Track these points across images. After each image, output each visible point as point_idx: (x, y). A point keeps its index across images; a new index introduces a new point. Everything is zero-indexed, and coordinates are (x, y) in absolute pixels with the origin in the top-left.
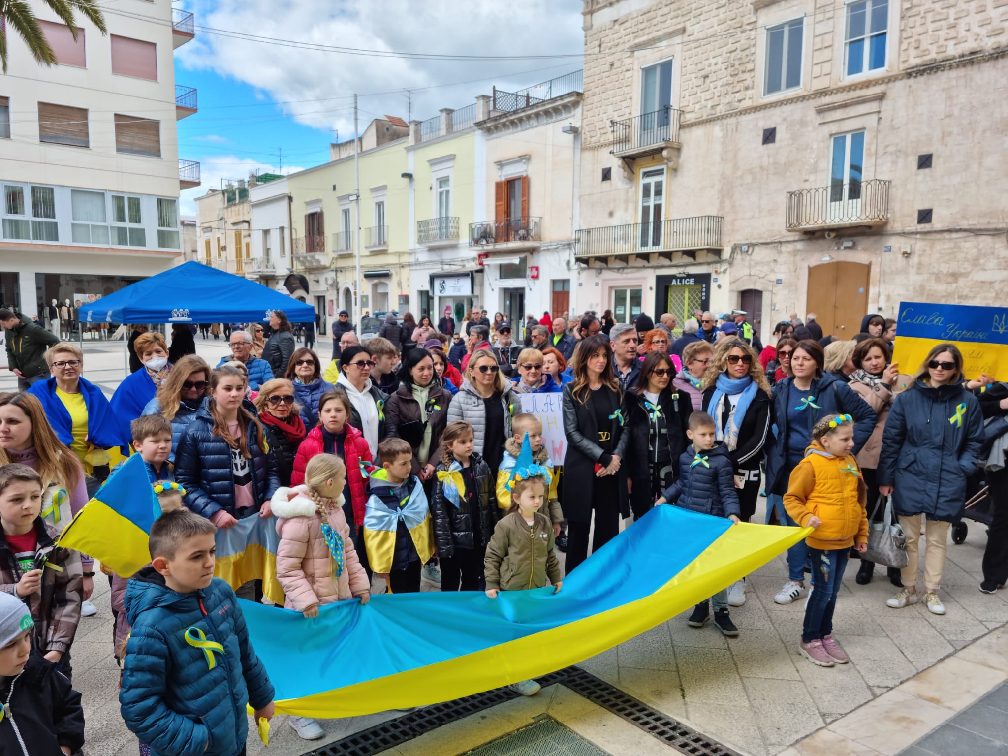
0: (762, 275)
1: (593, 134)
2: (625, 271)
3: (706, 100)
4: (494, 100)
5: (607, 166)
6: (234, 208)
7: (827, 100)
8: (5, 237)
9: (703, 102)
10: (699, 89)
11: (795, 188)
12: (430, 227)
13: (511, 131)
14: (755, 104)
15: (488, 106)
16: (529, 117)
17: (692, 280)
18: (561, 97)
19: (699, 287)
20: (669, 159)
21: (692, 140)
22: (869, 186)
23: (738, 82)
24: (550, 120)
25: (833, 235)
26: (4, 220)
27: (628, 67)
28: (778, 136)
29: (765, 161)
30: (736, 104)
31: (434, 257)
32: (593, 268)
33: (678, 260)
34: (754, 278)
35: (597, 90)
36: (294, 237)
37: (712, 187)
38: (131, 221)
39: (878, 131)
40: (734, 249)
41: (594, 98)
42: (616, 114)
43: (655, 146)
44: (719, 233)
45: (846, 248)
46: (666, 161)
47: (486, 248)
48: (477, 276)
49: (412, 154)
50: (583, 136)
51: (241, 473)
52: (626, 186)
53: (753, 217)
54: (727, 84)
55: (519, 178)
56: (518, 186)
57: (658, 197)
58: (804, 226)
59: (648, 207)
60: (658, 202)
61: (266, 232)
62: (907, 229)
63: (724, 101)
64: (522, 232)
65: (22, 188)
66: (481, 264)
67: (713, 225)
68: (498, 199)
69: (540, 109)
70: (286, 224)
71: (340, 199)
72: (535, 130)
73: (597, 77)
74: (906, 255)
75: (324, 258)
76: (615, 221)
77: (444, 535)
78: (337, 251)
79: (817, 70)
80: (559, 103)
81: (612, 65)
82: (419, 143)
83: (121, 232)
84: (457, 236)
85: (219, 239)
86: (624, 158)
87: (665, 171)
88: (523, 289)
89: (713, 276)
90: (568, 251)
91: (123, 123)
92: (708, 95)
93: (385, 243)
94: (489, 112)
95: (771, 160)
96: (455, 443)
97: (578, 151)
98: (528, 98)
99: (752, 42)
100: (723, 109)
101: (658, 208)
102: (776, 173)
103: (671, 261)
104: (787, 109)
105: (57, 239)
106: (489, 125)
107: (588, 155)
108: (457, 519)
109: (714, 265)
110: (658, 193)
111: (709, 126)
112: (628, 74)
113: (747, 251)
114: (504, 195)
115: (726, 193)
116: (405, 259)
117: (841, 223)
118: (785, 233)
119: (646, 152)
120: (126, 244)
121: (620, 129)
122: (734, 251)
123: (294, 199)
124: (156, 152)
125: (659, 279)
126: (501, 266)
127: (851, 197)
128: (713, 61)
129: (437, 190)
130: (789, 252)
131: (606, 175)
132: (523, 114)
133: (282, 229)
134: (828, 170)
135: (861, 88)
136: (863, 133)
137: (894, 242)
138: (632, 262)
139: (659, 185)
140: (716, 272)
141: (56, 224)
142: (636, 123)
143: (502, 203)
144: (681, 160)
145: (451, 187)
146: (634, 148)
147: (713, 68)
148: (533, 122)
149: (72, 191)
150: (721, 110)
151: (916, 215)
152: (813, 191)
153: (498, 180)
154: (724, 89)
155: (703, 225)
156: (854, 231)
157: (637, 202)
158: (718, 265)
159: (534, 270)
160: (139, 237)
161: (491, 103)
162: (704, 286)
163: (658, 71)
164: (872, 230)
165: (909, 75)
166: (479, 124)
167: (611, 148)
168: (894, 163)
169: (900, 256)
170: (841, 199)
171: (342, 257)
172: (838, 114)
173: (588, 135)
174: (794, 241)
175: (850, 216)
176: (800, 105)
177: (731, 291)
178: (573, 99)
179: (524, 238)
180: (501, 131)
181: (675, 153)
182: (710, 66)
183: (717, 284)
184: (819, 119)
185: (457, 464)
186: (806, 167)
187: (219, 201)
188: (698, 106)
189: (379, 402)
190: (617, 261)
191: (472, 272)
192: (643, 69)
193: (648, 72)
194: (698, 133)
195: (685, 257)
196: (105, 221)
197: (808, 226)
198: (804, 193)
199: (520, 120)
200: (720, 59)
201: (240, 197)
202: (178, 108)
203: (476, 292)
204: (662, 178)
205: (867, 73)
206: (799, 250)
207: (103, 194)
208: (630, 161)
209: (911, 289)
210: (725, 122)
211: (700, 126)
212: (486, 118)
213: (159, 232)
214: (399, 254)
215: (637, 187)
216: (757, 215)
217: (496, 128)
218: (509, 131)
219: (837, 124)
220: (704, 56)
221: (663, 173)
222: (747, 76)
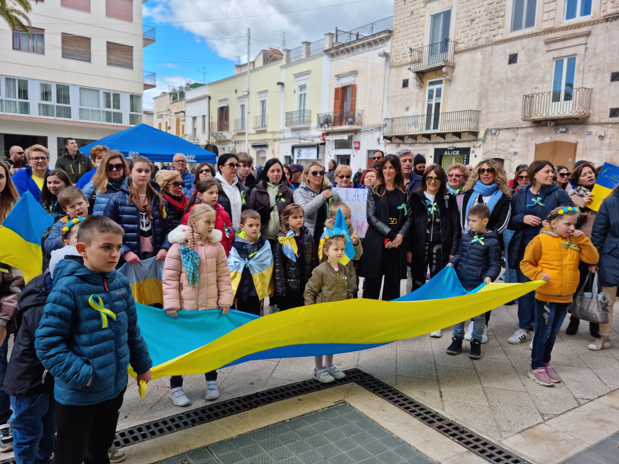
0: (504, 149)
1: (398, 57)
2: (415, 145)
3: (472, 35)
4: (337, 37)
5: (406, 78)
6: (176, 104)
7: (552, 35)
8: (40, 115)
9: (470, 37)
10: (468, 28)
11: (529, 92)
12: (293, 116)
13: (346, 56)
14: (505, 38)
15: (332, 40)
16: (358, 47)
17: (458, 152)
18: (379, 34)
19: (462, 156)
20: (446, 74)
21: (462, 61)
22: (578, 92)
23: (494, 23)
24: (371, 49)
25: (553, 124)
26: (39, 104)
27: (422, 14)
28: (519, 59)
29: (510, 75)
30: (492, 38)
31: (295, 135)
32: (395, 143)
33: (449, 138)
34: (499, 151)
35: (401, 29)
36: (211, 121)
37: (474, 91)
38: (114, 108)
39: (585, 56)
41: (400, 34)
42: (413, 44)
43: (438, 65)
44: (477, 121)
45: (561, 132)
46: (444, 75)
47: (327, 129)
48: (321, 147)
49: (284, 70)
50: (392, 59)
51: (145, 229)
52: (418, 91)
53: (500, 111)
54: (487, 25)
55: (350, 86)
56: (349, 91)
57: (438, 98)
58: (534, 117)
59: (432, 104)
60: (438, 101)
61: (194, 118)
62: (602, 121)
63: (484, 36)
64: (350, 120)
65: (51, 85)
66: (324, 139)
67: (473, 116)
68: (336, 98)
69: (365, 41)
70: (206, 114)
71: (240, 98)
72: (361, 55)
73: (402, 21)
74: (601, 137)
75: (228, 135)
76: (410, 113)
77: (281, 280)
78: (236, 130)
79: (546, 16)
80: (378, 37)
81: (412, 13)
82: (289, 63)
83: (108, 113)
84: (310, 122)
85: (166, 123)
86: (417, 73)
87: (444, 82)
88: (349, 156)
89: (472, 149)
90: (379, 132)
91: (111, 47)
92: (473, 32)
93: (265, 126)
94: (333, 44)
95: (514, 75)
96: (290, 218)
97: (388, 68)
98: (358, 35)
100: (483, 41)
101: (438, 105)
102: (516, 83)
103: (445, 139)
104: (525, 41)
105: (70, 117)
106: (332, 52)
107: (394, 71)
108: (289, 270)
109: (473, 142)
110: (439, 95)
111: (473, 53)
112: (422, 19)
113: (495, 134)
114: (340, 96)
115: (483, 95)
116: (277, 136)
117: (559, 115)
118: (521, 121)
119: (431, 69)
120: (111, 122)
121: (415, 54)
122: (486, 133)
123: (212, 98)
124: (130, 66)
125: (436, 150)
126: (336, 140)
127: (566, 99)
128: (477, 10)
129: (298, 93)
130: (523, 135)
131: (405, 84)
132: (354, 45)
133: (204, 116)
134: (551, 81)
135: (575, 28)
136: (575, 58)
137: (594, 129)
138: (420, 140)
139: (439, 91)
140: (474, 147)
141: (70, 108)
142: (426, 50)
143: (339, 101)
144: (454, 74)
145: (307, 91)
146: (424, 66)
147: (478, 14)
148: (360, 50)
149: (80, 88)
150: (482, 42)
151: (609, 112)
152: (541, 95)
153: (337, 87)
154: (484, 28)
155: (467, 116)
156: (567, 121)
157: (424, 102)
158: (476, 142)
159: (357, 143)
160: (118, 118)
161: (335, 38)
162: (465, 156)
163: (442, 16)
164: (580, 121)
165: (607, 20)
166: (326, 51)
167: (409, 66)
168: (595, 77)
169: (597, 138)
170: (559, 101)
171: (239, 134)
172: (559, 45)
173: (395, 58)
174: (527, 127)
175: (564, 111)
176: (534, 38)
178: (386, 34)
179: (351, 123)
180: (340, 55)
181: (451, 69)
182: (475, 13)
183: (474, 154)
184: (547, 48)
185: (292, 232)
186: (537, 79)
187: (168, 99)
188: (466, 39)
189: (242, 192)
190: (410, 139)
191: (318, 144)
192: (432, 16)
193: (435, 17)
194: (466, 56)
195: (454, 137)
196: (99, 107)
197: (536, 117)
198: (535, 95)
199: (352, 48)
200: (482, 9)
201: (180, 97)
202: (144, 39)
203: (320, 157)
204: (442, 86)
205: (579, 18)
206: (529, 133)
207: (98, 91)
208: (421, 75)
210: (484, 49)
211: (467, 52)
212: (331, 47)
213: (130, 115)
214: (274, 133)
215: (425, 92)
216: (503, 110)
217: (337, 53)
218: (344, 56)
219: (558, 51)
220: (472, 7)
221: (442, 83)
222: (499, 19)
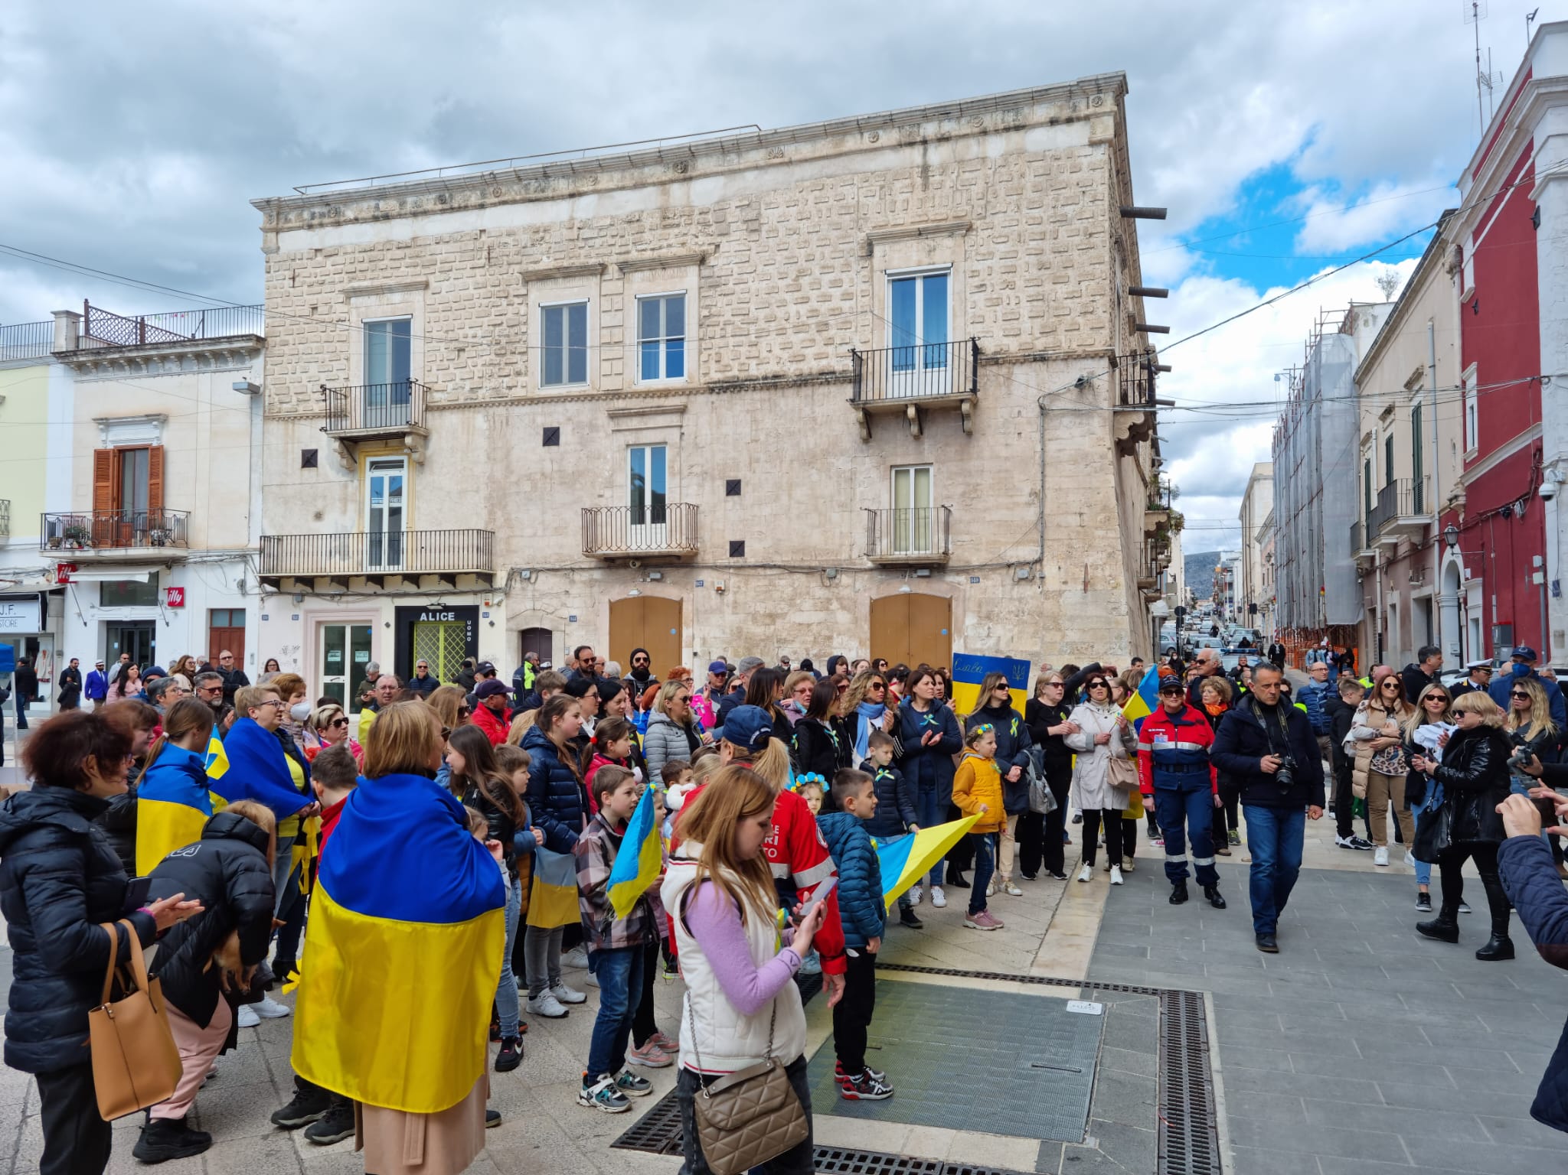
0: (549, 611)
1: (283, 399)
2: (344, 599)
3: (462, 379)
4: (88, 323)
5: (312, 447)
7: (620, 404)
9: (458, 382)
10: (452, 365)
11: (590, 504)
13: (127, 374)
14: (530, 395)
15: (77, 329)
17: (451, 615)
18: (227, 339)
19: (462, 624)
20: (412, 450)
21: (445, 429)
22: (674, 510)
23: (506, 364)
25: (638, 564)
27: (343, 316)
28: (562, 439)
29: (548, 467)
30: (505, 391)
32: (289, 594)
33: (430, 586)
34: (540, 614)
35: (290, 338)
37: (477, 491)
39: (681, 448)
40: (512, 574)
41: (285, 348)
42: (326, 376)
43: (393, 429)
44: (490, 554)
45: (653, 580)
46: (408, 451)
47: (75, 554)
48: (54, 601)
50: (268, 400)
52: (345, 479)
53: (535, 535)
54: (491, 364)
55: (145, 449)
56: (143, 461)
57: (396, 499)
58: (604, 551)
59: (381, 511)
60: (395, 505)
62: (719, 562)
63: (488, 384)
64: (155, 533)
66: (62, 580)
68: (99, 477)
69: (186, 350)
72: (178, 379)
73: (292, 321)
74: (720, 591)
76: (326, 527)
80: (225, 346)
81: (314, 309)
84: (5, 531)
86: (342, 440)
87: (406, 464)
88: (152, 624)
89: (483, 609)
90: (241, 566)
92: (465, 373)
94: (78, 338)
95: (556, 467)
97: (259, 418)
99: (523, 319)
100: (487, 395)
101: (395, 512)
102: (562, 483)
103: (419, 587)
104: (572, 407)
106: (82, 359)
107: (276, 428)
109: (484, 595)
110: (396, 493)
111: (468, 414)
112: (342, 326)
113: (529, 579)
114: (111, 471)
115: (497, 500)
117: (647, 549)
118: (579, 557)
119: (374, 436)
121: (331, 397)
122: (510, 578)
125: (400, 611)
126: (104, 585)
127: (654, 521)
128: (471, 332)
130: (584, 582)
131: (310, 459)
132: (153, 352)
134: (625, 487)
135: (659, 397)
136: (664, 448)
137: (705, 576)
138: (356, 587)
139: (396, 484)
140: (487, 604)
142: (358, 397)
143: (108, 484)
144: (429, 452)
146: (355, 426)
147: (470, 341)
150: (483, 395)
151: (728, 547)
152: (614, 510)
153: (100, 447)
154: (488, 370)
156: (660, 561)
157: (361, 503)
158: (489, 595)
161: (82, 326)
162: (469, 623)
163: (389, 331)
164: (683, 560)
165: (711, 390)
166: (60, 356)
167: (322, 423)
168: (701, 486)
169: (713, 593)
170: (643, 522)
172: (635, 423)
173: (277, 398)
174: (590, 569)
176: (587, 405)
177: (509, 630)
178: (250, 344)
179: (161, 542)
181: (421, 442)
182: (464, 337)
183: (488, 620)
184: (612, 425)
186: (600, 480)
188: (451, 385)
190: (332, 585)
191: (43, 593)
192: (366, 324)
193: (373, 328)
194: (452, 419)
195: (440, 582)
197: (609, 552)
198: (601, 510)
199: (148, 360)
200: (479, 331)
203: (52, 626)
204: (403, 473)
205: (664, 380)
206: (596, 581)
208: (351, 445)
209: (728, 631)
210: (491, 411)
211: (455, 411)
212: (72, 347)
215: (361, 481)
216: (540, 533)
217: (97, 365)
218: (121, 374)
219: (634, 434)
220: (457, 323)
221: (402, 467)
222: (517, 358)
